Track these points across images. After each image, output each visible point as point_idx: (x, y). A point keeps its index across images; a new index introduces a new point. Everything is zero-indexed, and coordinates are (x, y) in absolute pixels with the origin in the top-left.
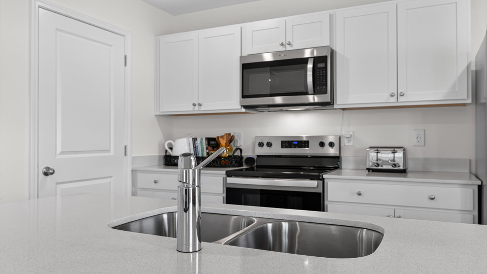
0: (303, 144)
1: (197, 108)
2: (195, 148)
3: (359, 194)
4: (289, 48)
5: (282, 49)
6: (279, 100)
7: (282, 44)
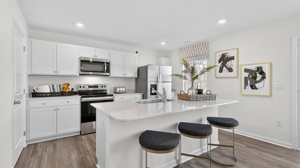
0: (96, 87)
1: (56, 73)
2: (53, 89)
3: (122, 99)
4: (96, 58)
5: (94, 57)
6: (91, 73)
7: (94, 56)
